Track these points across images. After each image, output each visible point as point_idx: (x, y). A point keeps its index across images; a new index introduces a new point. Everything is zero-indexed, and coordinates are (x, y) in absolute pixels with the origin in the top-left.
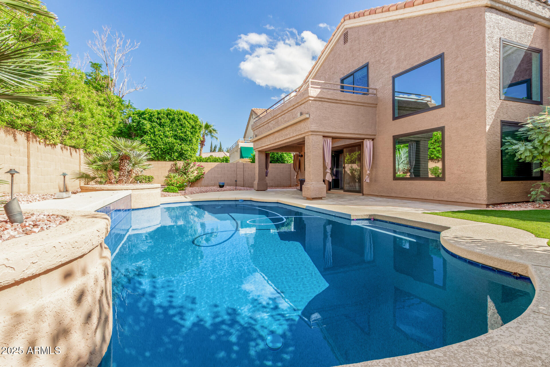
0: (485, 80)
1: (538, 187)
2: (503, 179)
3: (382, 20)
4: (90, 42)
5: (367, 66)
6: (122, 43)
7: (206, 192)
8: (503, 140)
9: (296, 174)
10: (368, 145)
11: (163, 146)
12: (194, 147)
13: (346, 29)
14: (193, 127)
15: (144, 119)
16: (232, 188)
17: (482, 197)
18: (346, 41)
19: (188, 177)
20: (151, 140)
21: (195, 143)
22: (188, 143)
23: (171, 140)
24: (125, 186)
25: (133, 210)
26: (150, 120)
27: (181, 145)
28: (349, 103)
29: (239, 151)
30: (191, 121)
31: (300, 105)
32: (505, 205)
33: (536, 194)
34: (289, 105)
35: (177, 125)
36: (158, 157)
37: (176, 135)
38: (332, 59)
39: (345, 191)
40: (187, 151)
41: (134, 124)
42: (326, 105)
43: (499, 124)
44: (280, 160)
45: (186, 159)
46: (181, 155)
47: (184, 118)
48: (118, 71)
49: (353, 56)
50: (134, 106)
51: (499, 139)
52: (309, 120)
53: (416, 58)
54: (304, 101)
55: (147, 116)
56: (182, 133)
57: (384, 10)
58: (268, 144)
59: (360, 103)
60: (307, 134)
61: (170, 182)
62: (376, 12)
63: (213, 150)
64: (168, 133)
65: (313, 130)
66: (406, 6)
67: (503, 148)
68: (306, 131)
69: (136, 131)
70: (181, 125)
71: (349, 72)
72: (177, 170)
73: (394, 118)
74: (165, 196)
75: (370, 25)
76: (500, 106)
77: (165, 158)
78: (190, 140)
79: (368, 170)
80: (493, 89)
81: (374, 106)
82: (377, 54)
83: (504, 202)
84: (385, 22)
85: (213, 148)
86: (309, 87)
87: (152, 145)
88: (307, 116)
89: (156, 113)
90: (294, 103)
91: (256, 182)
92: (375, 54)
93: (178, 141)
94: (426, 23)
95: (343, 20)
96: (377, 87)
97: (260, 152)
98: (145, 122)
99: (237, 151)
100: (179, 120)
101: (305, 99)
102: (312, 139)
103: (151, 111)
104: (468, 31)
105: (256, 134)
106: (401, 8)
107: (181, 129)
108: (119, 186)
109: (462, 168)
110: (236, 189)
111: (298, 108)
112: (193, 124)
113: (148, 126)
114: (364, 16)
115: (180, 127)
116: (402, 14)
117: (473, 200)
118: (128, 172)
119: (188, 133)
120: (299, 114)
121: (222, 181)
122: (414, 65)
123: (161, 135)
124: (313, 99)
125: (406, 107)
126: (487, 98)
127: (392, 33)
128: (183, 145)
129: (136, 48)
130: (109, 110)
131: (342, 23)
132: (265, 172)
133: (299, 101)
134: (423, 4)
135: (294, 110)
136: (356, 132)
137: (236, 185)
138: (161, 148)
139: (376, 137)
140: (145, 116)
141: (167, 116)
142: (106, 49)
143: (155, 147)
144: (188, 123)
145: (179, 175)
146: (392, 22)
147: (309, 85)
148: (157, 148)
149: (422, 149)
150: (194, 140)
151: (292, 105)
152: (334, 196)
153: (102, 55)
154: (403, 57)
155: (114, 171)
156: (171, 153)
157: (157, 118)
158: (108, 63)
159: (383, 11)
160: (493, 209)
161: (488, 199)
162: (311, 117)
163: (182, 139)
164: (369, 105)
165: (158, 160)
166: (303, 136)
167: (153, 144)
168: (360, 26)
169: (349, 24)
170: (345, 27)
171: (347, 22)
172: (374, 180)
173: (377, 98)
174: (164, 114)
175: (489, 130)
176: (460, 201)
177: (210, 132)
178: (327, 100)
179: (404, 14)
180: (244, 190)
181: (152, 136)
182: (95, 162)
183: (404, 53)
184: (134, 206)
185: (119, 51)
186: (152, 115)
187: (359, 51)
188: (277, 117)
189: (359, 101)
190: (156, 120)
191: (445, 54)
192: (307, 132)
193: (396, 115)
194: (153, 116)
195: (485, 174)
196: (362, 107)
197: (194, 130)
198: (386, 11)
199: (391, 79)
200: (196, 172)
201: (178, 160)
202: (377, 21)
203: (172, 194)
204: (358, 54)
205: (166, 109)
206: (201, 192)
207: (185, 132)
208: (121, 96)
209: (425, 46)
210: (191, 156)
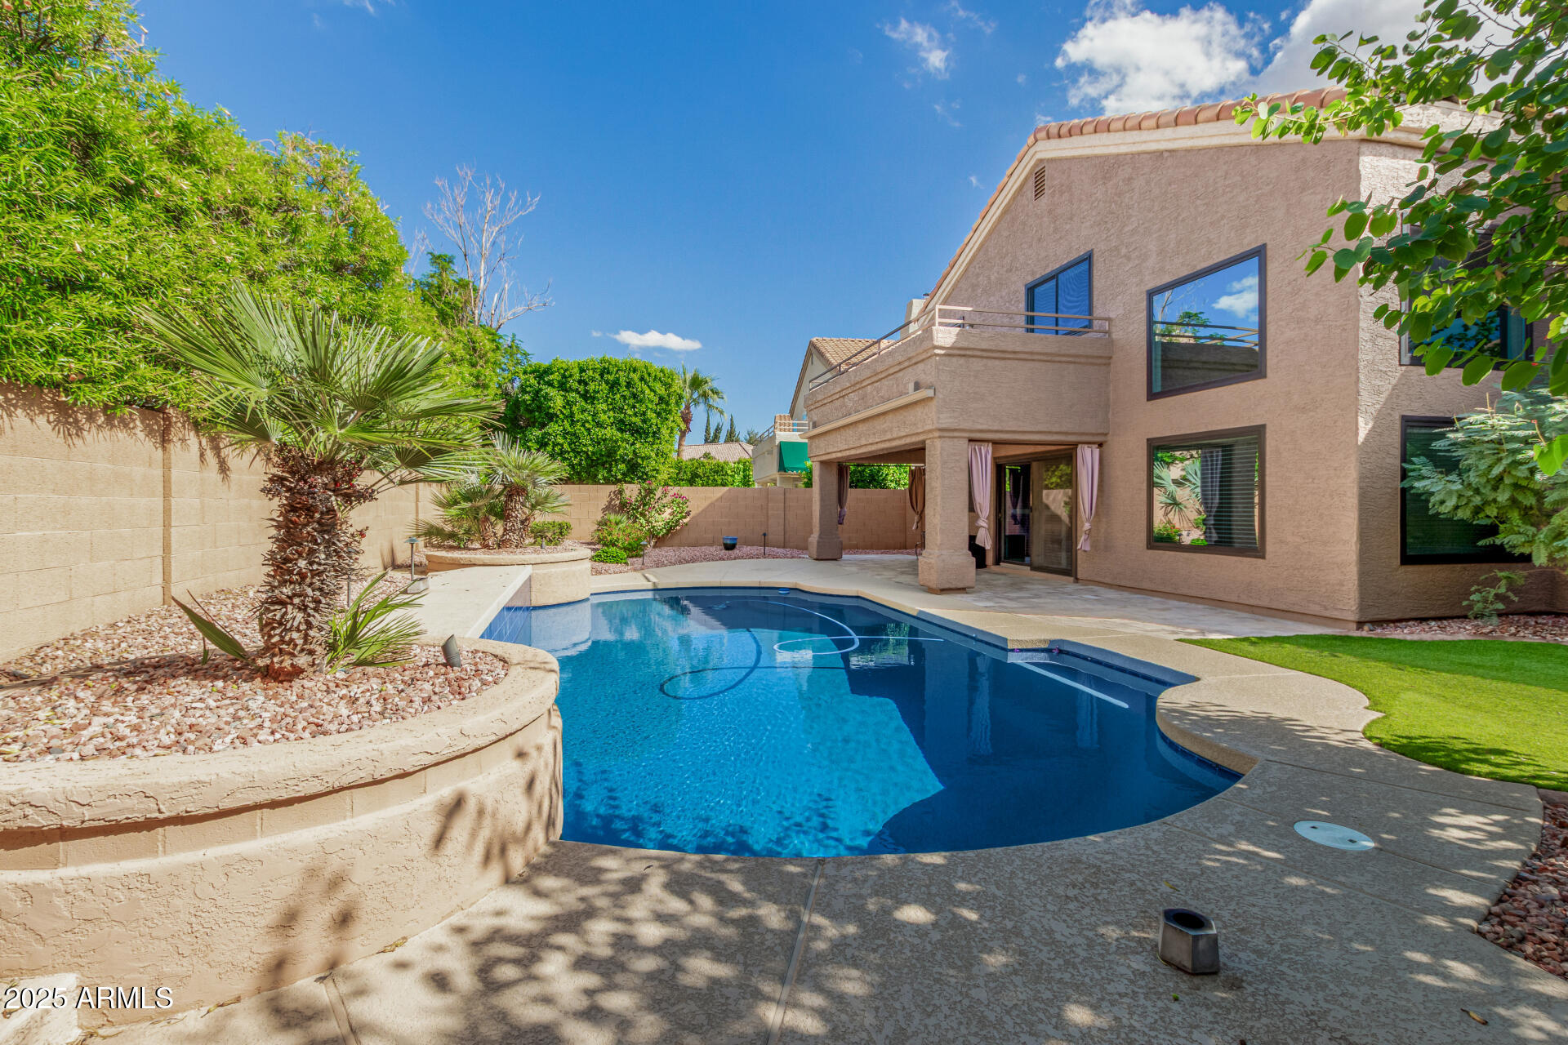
0: (1358, 320)
1: (1494, 582)
2: (1407, 559)
3: (1123, 149)
4: (429, 206)
5: (1088, 258)
6: (497, 202)
7: (693, 561)
8: (1406, 466)
9: (916, 518)
10: (1087, 458)
11: (590, 448)
12: (664, 447)
13: (1041, 161)
14: (661, 399)
15: (550, 384)
16: (755, 550)
17: (1349, 605)
18: (1039, 191)
19: (648, 522)
20: (565, 433)
21: (667, 438)
22: (650, 439)
23: (610, 432)
24: (518, 557)
25: (535, 608)
26: (563, 386)
27: (633, 444)
28: (1036, 357)
29: (776, 451)
30: (658, 386)
31: (916, 363)
32: (1410, 623)
33: (1485, 601)
34: (889, 362)
35: (624, 397)
36: (579, 473)
37: (622, 421)
38: (1006, 234)
39: (1034, 568)
40: (649, 458)
41: (527, 397)
42: (977, 364)
43: (1398, 426)
44: (875, 481)
45: (644, 478)
46: (634, 469)
47: (642, 379)
48: (491, 271)
49: (1056, 230)
50: (525, 347)
51: (1398, 462)
52: (934, 402)
53: (1203, 251)
54: (924, 356)
55: (555, 377)
56: (635, 415)
57: (1129, 124)
58: (843, 447)
59: (1064, 356)
60: (931, 436)
61: (609, 538)
62: (1111, 128)
63: (711, 438)
64: (603, 417)
65: (944, 426)
66: (1179, 121)
67: (1406, 484)
68: (928, 427)
69: (531, 412)
70: (634, 396)
71: (1048, 270)
72: (623, 507)
73: (1152, 396)
74: (598, 573)
75: (1097, 157)
76: (1400, 379)
77: (596, 476)
78: (654, 433)
79: (1088, 520)
80: (1379, 340)
81: (1105, 361)
82: (1112, 231)
83: (1407, 617)
84: (1134, 156)
85: (712, 432)
86: (934, 325)
87: (566, 446)
88: (930, 393)
89: (576, 370)
90: (901, 359)
91: (814, 538)
92: (1108, 230)
93: (627, 436)
94: (1225, 167)
95: (1031, 140)
96: (1112, 315)
97: (825, 464)
98: (552, 392)
99: (770, 452)
100: (629, 385)
101: (925, 351)
102: (942, 448)
103: (564, 366)
104: (1319, 197)
105: (815, 419)
106: (1167, 126)
107: (634, 407)
108: (503, 556)
109: (1304, 529)
110: (765, 555)
111: (910, 369)
112: (661, 390)
113: (557, 401)
114: (1082, 133)
115: (632, 401)
116: (1169, 140)
117: (1326, 609)
118: (522, 522)
119: (651, 415)
120: (911, 386)
121: (729, 534)
122: (1199, 268)
123: (588, 421)
124: (942, 352)
125: (1191, 361)
126: (1362, 364)
127: (1148, 182)
128: (638, 446)
129: (530, 209)
130: (474, 371)
131: (1030, 148)
132: (836, 514)
133: (913, 354)
134: (1218, 119)
135: (901, 374)
136: (1056, 428)
137: (766, 543)
138: (586, 453)
139: (1109, 438)
140: (551, 377)
141: (602, 375)
142: (463, 220)
143: (573, 450)
144: (652, 390)
145: (629, 518)
146: (1148, 156)
147: (933, 318)
148: (579, 453)
149: (1238, 465)
150: (664, 431)
151: (896, 362)
152: (1002, 580)
153: (456, 236)
154: (1172, 245)
155: (493, 519)
156: (611, 465)
157: (580, 382)
158: (468, 252)
159: (1127, 126)
160: (1372, 635)
161: (1362, 608)
162: (940, 395)
163: (637, 432)
164: (1090, 360)
165: (581, 482)
166: (921, 438)
167: (570, 444)
168: (1074, 158)
169: (1049, 150)
170: (1039, 156)
171: (1041, 145)
172: (1103, 546)
173: (1111, 342)
174: (594, 370)
175: (1366, 440)
176: (1296, 609)
177: (705, 395)
178: (979, 353)
179: (1175, 139)
180: (785, 557)
181: (567, 425)
182: (456, 503)
183: (1174, 236)
184: (537, 600)
185: (493, 221)
186: (567, 374)
187: (1071, 219)
188: (864, 384)
189: (1062, 352)
190: (575, 385)
191: (1269, 247)
192: (930, 431)
193: (1157, 388)
194: (571, 376)
195: (1354, 548)
196: (1071, 366)
197: (664, 406)
198: (1132, 129)
199: (1144, 296)
200: (668, 511)
201: (626, 482)
202: (1113, 150)
203: (613, 567)
204: (1068, 227)
205: (600, 357)
206: (680, 562)
207: (644, 414)
208: (495, 325)
209: (1222, 223)
210: (657, 471)
